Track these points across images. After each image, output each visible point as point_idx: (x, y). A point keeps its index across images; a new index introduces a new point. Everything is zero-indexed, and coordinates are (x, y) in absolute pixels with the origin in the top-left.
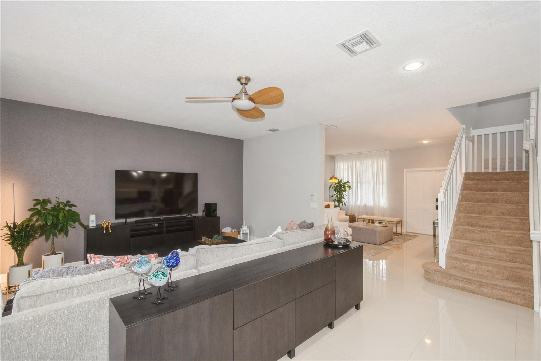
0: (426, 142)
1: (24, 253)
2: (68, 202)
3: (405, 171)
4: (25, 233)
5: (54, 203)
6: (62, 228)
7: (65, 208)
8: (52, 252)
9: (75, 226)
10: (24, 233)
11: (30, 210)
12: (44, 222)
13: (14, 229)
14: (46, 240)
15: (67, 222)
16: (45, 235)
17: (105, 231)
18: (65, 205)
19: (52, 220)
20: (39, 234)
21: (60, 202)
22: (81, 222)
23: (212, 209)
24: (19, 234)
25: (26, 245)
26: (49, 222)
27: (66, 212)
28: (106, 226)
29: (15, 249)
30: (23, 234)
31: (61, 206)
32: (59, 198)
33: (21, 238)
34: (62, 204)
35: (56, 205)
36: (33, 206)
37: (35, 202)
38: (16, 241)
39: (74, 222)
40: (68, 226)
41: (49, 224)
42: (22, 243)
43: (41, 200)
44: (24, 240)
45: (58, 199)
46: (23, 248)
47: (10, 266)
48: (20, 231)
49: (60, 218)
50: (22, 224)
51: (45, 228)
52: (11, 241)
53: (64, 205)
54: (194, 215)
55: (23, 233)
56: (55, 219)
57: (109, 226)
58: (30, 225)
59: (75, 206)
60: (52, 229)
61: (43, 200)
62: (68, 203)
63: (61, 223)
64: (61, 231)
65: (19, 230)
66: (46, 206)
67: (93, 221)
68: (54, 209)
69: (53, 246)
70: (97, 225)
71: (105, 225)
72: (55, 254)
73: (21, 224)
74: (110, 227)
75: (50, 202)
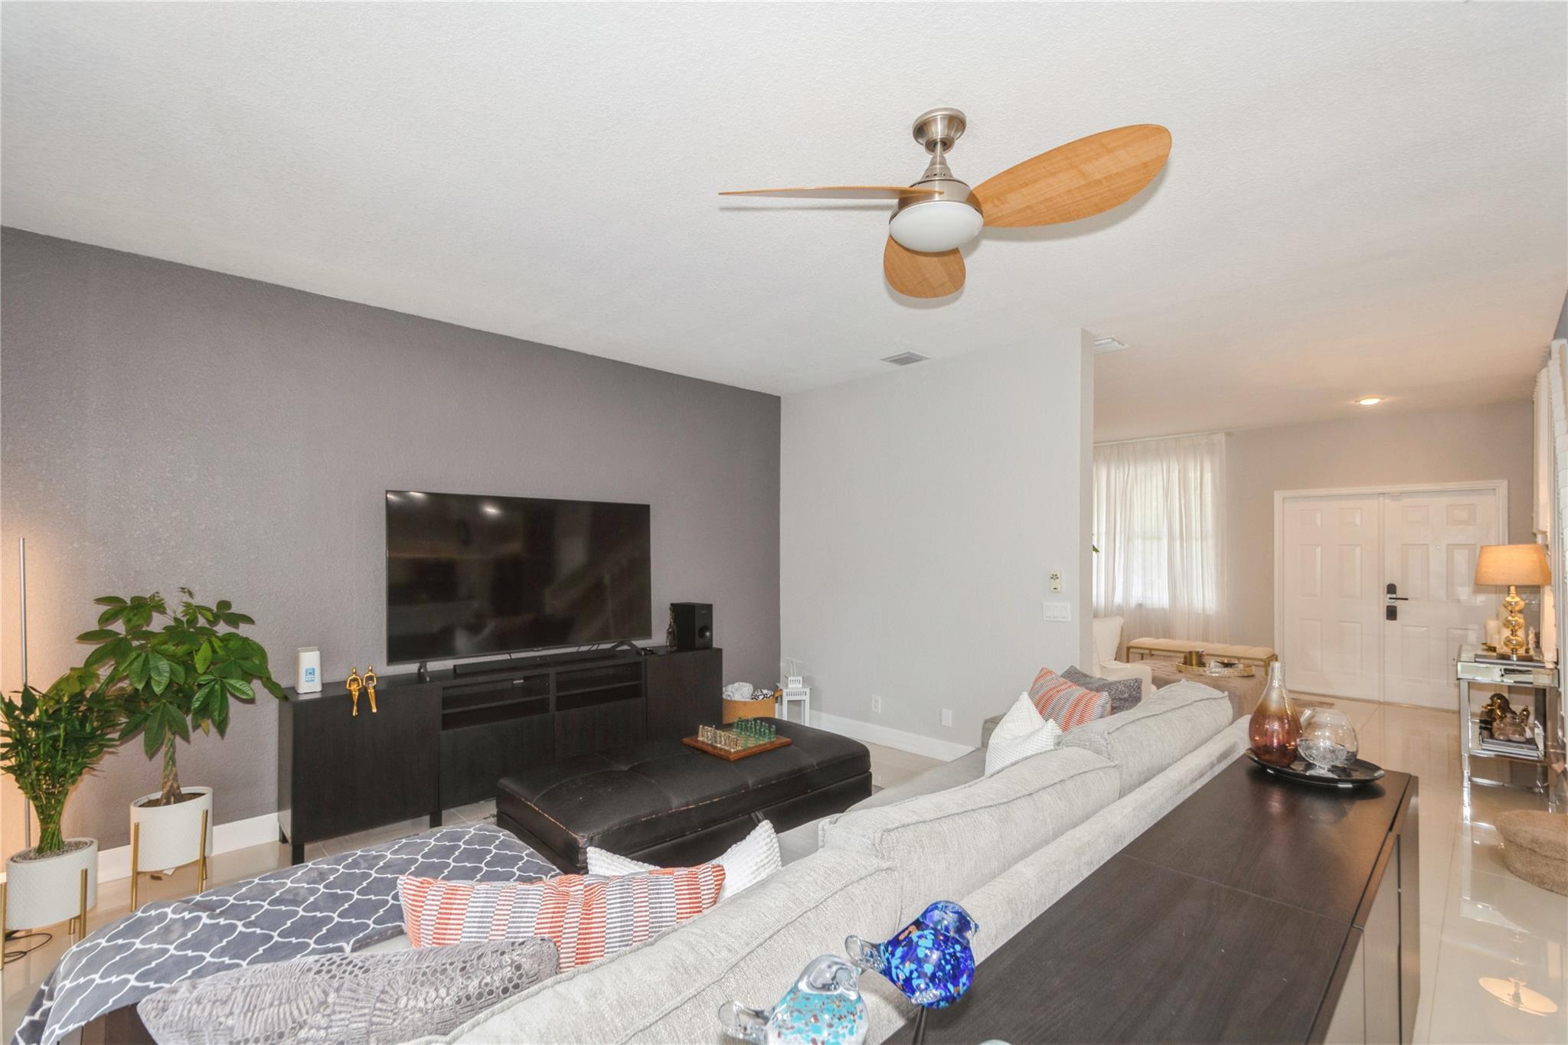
0: (1369, 402)
1: (63, 803)
2: (224, 605)
3: (1278, 496)
4: (69, 728)
5: (175, 612)
6: (208, 705)
7: (214, 628)
8: (169, 792)
9: (254, 694)
10: (65, 729)
11: (86, 637)
12: (140, 682)
13: (27, 716)
14: (147, 753)
15: (225, 680)
16: (143, 733)
17: (355, 708)
18: (215, 619)
19: (167, 675)
20: (122, 730)
21: (196, 606)
22: (269, 679)
23: (698, 624)
24: (44, 734)
25: (72, 772)
26: (159, 683)
27: (221, 644)
28: (359, 690)
29: (32, 790)
30: (62, 732)
31: (202, 622)
32: (191, 590)
33: (54, 747)
34: (203, 615)
35: (184, 619)
36: (97, 624)
37: (104, 608)
38: (36, 758)
39: (247, 677)
40: (229, 696)
41: (158, 689)
42: (58, 768)
43: (129, 602)
44: (63, 756)
45: (191, 594)
46: (62, 786)
47: (10, 856)
48: (51, 721)
49: (200, 667)
50: (57, 694)
51: (143, 708)
52: (13, 760)
53: (211, 619)
54: (640, 643)
55: (59, 729)
56: (180, 669)
57: (371, 691)
58: (88, 694)
59: (249, 620)
60: (169, 706)
61: (133, 599)
62: (224, 611)
63: (200, 686)
64: (204, 711)
65: (45, 719)
66: (148, 625)
67: (312, 672)
68: (174, 633)
69: (169, 768)
70: (325, 686)
71: (354, 687)
72: (181, 798)
73: (50, 691)
74: (373, 695)
75: (160, 608)
